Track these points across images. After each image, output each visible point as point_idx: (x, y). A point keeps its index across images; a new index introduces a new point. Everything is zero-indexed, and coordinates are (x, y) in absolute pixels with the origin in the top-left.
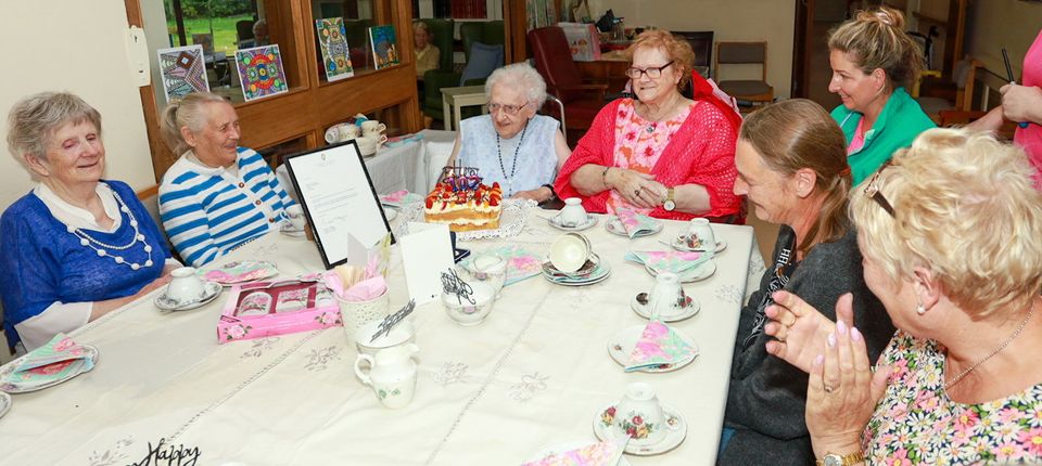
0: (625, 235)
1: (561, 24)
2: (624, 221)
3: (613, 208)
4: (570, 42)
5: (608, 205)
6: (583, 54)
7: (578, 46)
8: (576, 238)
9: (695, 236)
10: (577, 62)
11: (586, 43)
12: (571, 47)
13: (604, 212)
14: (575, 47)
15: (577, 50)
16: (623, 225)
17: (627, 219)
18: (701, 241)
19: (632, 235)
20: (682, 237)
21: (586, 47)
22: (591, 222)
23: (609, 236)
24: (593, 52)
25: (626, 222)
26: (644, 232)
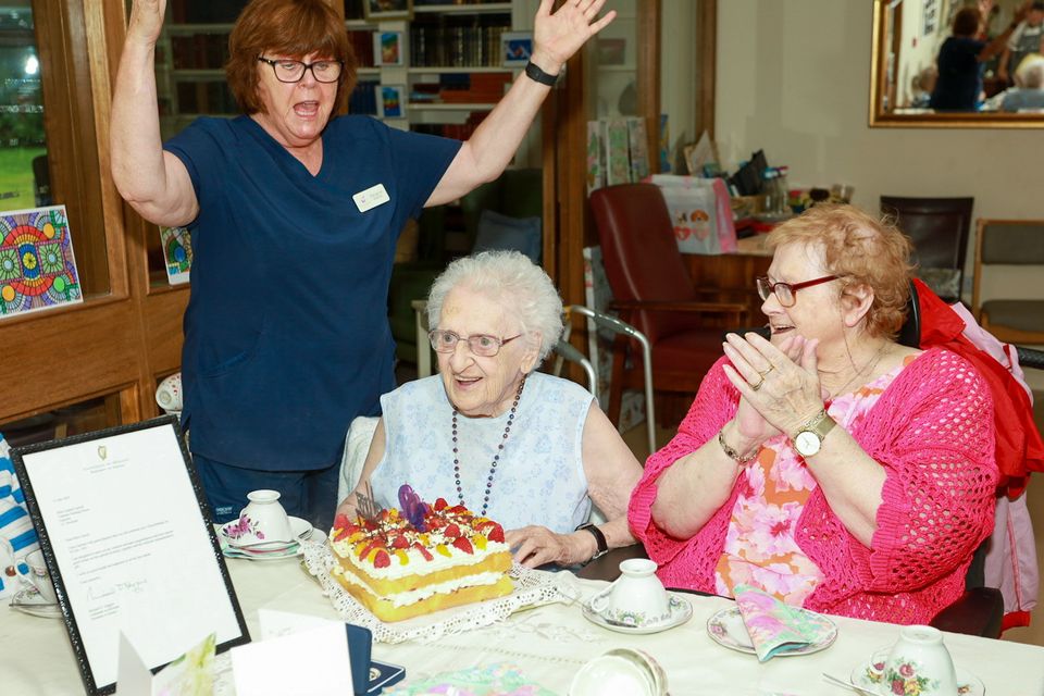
0: (750, 650)
1: (657, 179)
2: (748, 617)
3: (729, 582)
4: (674, 215)
5: (718, 575)
6: (701, 240)
7: (689, 224)
8: (630, 663)
9: (908, 669)
10: (687, 257)
11: (705, 217)
12: (675, 224)
13: (709, 591)
14: (683, 225)
15: (687, 232)
16: (747, 626)
17: (756, 613)
18: (922, 682)
19: (764, 653)
20: (879, 667)
21: (706, 225)
22: (677, 613)
23: (716, 651)
24: (721, 236)
25: (754, 622)
26: (792, 648)
